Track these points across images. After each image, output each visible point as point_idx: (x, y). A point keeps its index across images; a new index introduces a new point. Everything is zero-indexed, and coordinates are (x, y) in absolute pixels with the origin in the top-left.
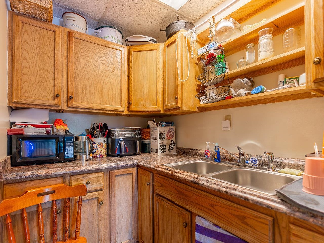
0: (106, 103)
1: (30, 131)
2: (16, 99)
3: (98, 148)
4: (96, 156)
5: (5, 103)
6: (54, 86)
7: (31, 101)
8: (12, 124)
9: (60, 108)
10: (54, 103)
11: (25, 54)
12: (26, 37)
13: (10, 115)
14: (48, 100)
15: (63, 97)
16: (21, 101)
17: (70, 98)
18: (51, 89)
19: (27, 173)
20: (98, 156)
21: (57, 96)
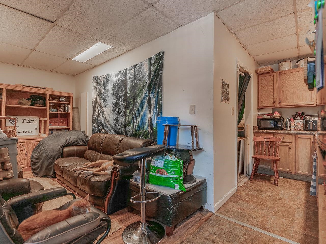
0: (300, 101)
1: (265, 117)
2: (260, 106)
3: (297, 125)
4: (296, 129)
5: (257, 107)
6: (273, 98)
7: (264, 105)
8: (259, 114)
9: (276, 107)
10: (273, 105)
11: (263, 88)
12: (263, 82)
13: (258, 111)
14: (271, 104)
15: (277, 102)
16: (261, 106)
17: (280, 102)
18: (272, 100)
19: (261, 131)
20: (297, 129)
21: (274, 102)
